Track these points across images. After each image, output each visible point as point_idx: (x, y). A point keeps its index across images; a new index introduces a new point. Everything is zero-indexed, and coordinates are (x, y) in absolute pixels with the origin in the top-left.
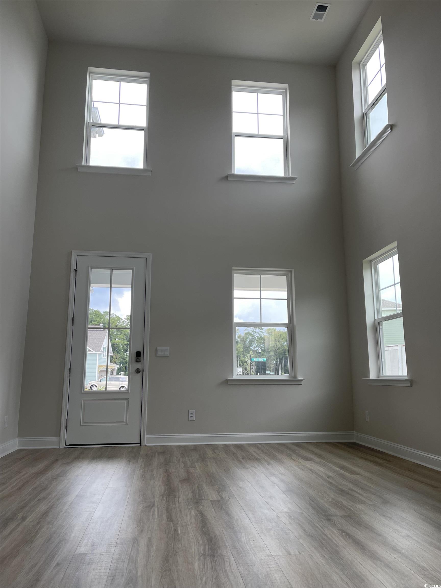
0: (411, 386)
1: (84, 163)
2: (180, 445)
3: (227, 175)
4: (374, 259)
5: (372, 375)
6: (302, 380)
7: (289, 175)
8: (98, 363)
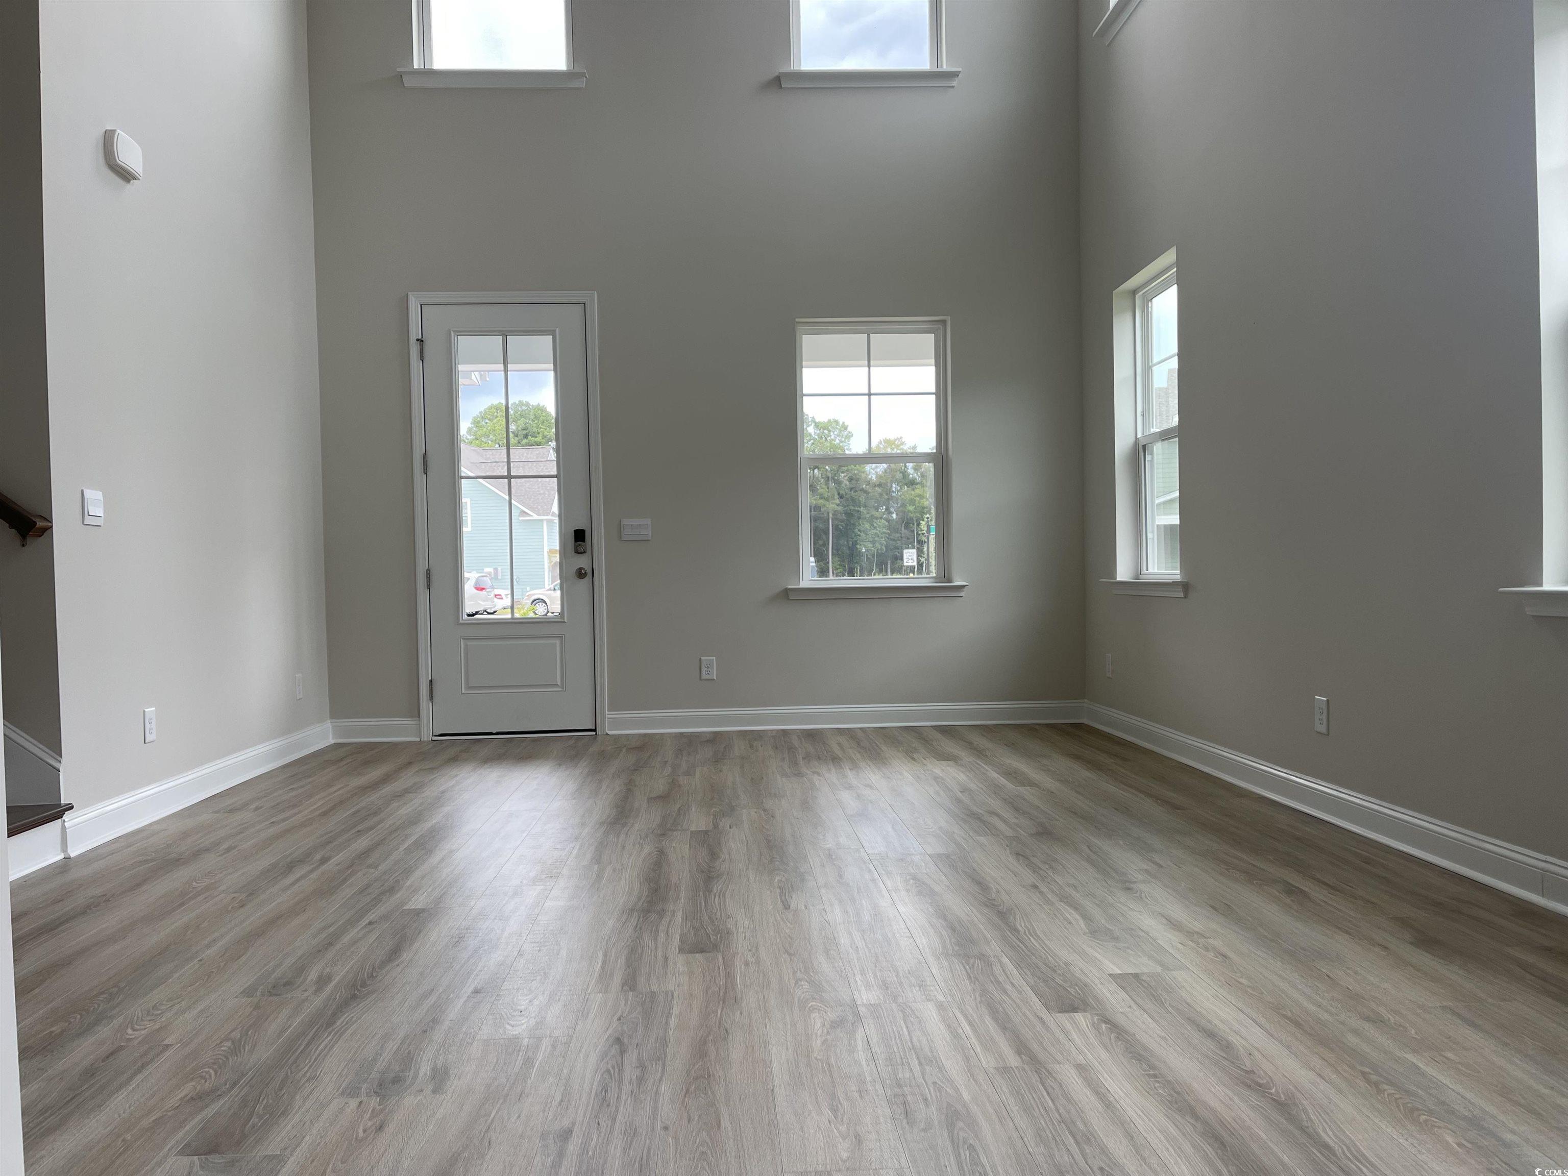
0: (1186, 598)
1: (419, 65)
2: (681, 734)
3: (777, 74)
4: (1139, 287)
5: (1123, 572)
6: (964, 586)
7: (942, 67)
8: (549, 545)
